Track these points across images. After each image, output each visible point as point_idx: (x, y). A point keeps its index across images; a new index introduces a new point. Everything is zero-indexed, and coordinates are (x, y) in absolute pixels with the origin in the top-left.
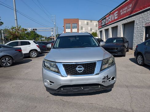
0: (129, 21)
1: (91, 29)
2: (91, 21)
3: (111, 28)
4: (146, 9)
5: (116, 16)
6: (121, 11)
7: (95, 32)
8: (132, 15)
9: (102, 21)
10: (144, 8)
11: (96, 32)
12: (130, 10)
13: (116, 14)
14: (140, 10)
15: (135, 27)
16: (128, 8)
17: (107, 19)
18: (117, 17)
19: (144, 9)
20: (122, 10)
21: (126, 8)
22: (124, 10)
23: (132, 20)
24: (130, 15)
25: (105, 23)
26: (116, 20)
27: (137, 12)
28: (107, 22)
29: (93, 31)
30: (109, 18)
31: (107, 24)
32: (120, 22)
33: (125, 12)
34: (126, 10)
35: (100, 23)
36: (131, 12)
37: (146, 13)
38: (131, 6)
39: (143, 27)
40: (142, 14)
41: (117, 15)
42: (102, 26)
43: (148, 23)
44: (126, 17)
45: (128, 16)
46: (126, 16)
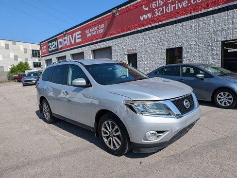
0: (102, 47)
1: (16, 58)
2: (14, 42)
3: (71, 55)
4: (126, 33)
5: (78, 38)
6: (87, 32)
7: (24, 62)
8: (106, 38)
9: (50, 44)
10: (123, 31)
11: (26, 63)
12: (101, 31)
13: (78, 35)
14: (117, 34)
15: (113, 54)
16: (99, 29)
17: (59, 41)
18: (80, 40)
19: (124, 33)
20: (88, 30)
21: (95, 29)
22: (91, 30)
23: (108, 45)
24: (102, 38)
25: (55, 46)
26: (80, 43)
27: (114, 36)
28: (60, 47)
29: (20, 60)
30: (65, 40)
31: (61, 48)
32: (87, 47)
33: (94, 33)
34: (96, 31)
35: (45, 47)
36: (105, 34)
37: (126, 38)
38: (102, 26)
39: (125, 54)
40: (122, 38)
41: (80, 36)
42: (50, 52)
43: (131, 50)
44: (97, 41)
45: (100, 40)
46: (97, 39)
